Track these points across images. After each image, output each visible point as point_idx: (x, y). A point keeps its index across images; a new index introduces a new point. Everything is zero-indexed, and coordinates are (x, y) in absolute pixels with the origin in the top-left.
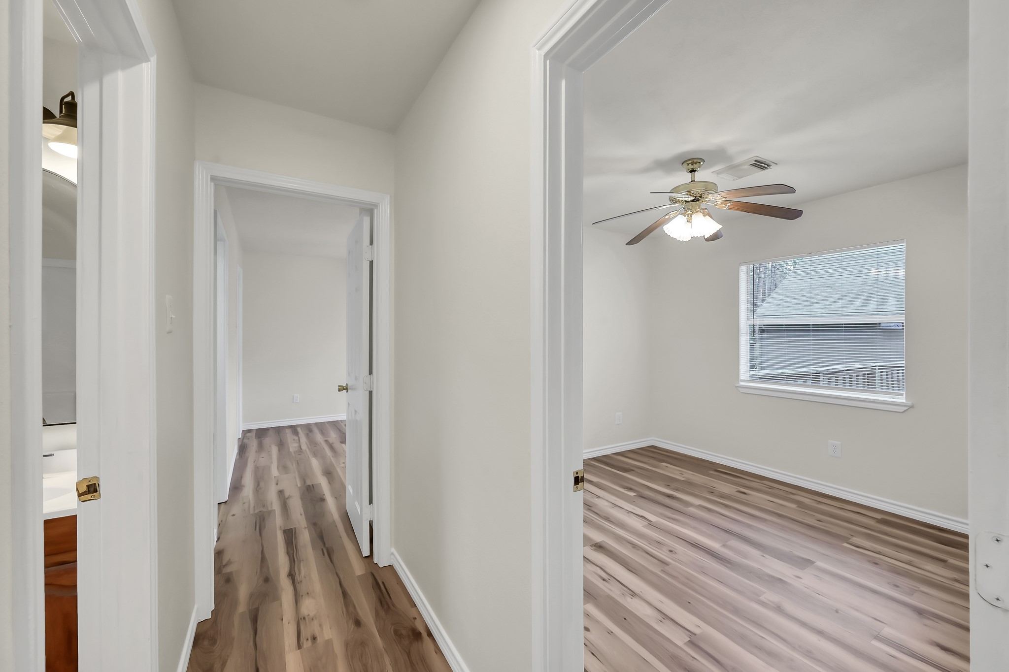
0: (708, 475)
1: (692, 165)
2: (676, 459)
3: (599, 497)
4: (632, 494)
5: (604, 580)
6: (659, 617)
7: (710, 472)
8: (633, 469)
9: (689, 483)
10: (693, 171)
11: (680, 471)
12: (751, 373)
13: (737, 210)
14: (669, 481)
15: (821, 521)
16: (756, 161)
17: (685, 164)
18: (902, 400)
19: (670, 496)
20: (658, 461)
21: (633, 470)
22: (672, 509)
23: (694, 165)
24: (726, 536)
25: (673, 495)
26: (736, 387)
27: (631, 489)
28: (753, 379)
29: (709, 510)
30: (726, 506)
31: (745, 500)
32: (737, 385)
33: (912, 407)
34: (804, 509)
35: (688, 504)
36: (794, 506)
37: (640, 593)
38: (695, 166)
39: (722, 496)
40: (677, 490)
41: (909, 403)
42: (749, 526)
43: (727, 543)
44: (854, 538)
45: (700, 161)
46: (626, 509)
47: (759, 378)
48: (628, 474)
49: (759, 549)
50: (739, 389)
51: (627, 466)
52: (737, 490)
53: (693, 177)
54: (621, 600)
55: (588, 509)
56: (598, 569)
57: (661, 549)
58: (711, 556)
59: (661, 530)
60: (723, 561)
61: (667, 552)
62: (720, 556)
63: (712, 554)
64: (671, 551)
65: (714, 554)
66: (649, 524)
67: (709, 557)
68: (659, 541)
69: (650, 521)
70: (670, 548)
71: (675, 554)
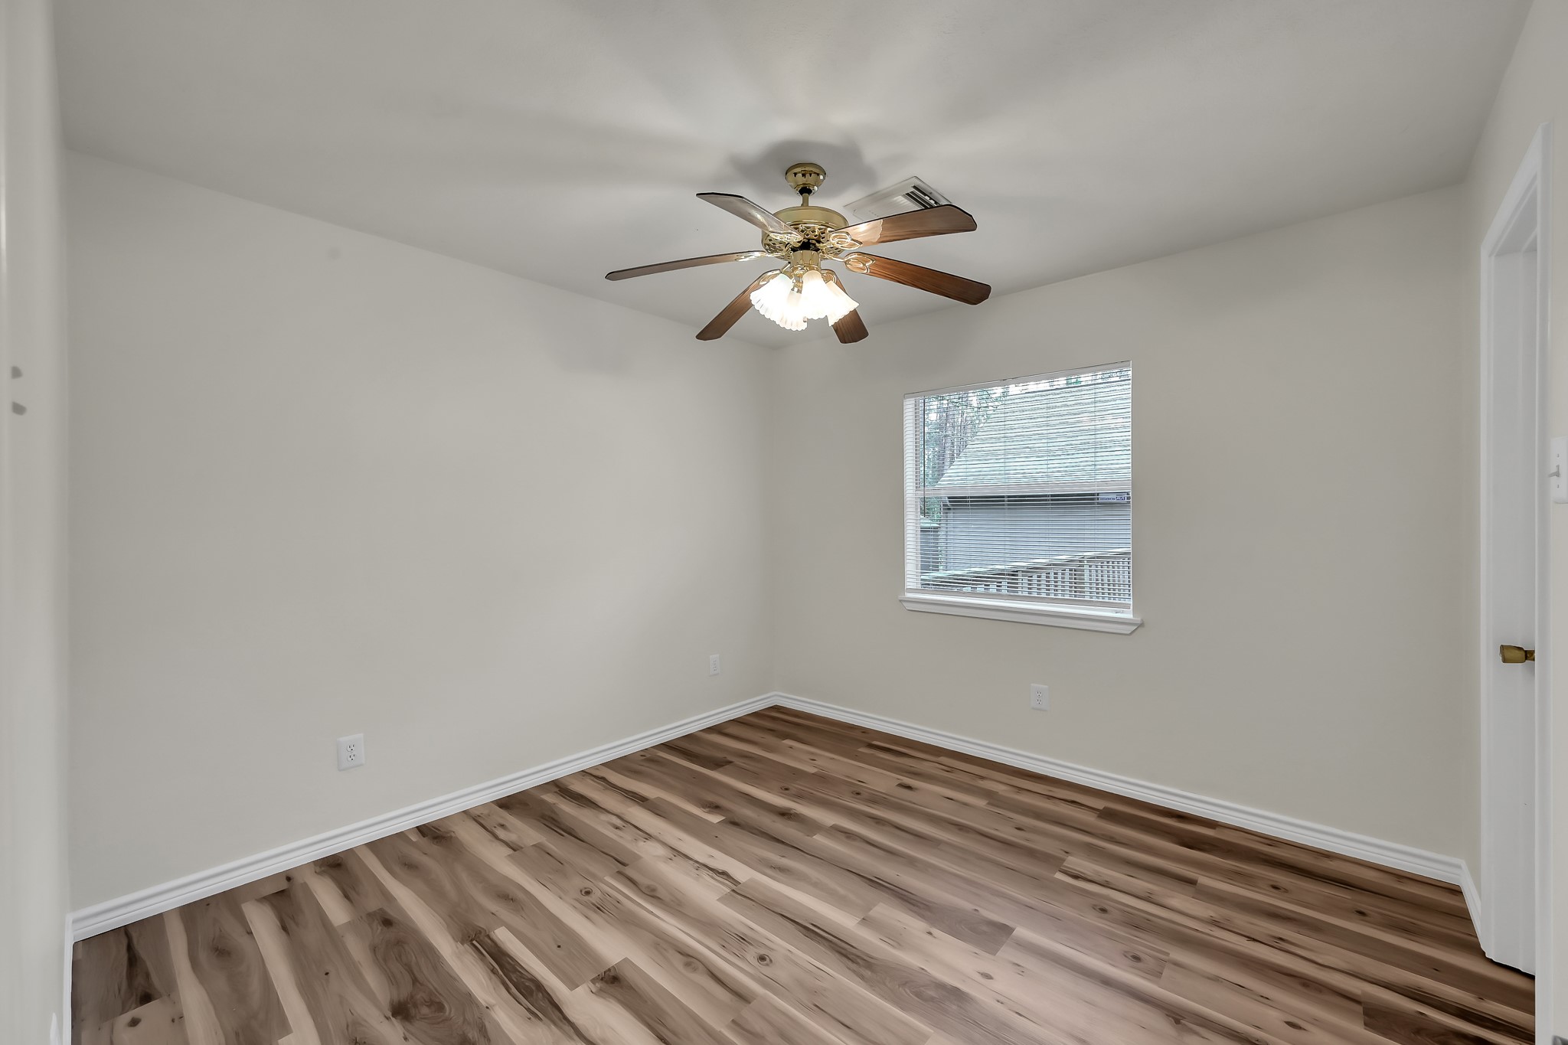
0: (856, 757)
1: (804, 175)
2: (808, 728)
3: (648, 836)
4: (715, 819)
7: (859, 750)
8: (730, 758)
9: (822, 778)
10: (805, 191)
11: (812, 753)
12: (923, 577)
13: (886, 277)
14: (787, 779)
15: (1023, 830)
16: (915, 187)
17: (791, 175)
18: (1128, 615)
19: (785, 814)
20: (778, 737)
21: (731, 762)
22: (783, 843)
23: (808, 175)
24: (870, 893)
25: (790, 809)
26: (900, 601)
27: (715, 808)
28: (926, 584)
29: (849, 835)
30: (878, 821)
31: (910, 802)
32: (901, 597)
33: (1141, 625)
34: (998, 806)
35: (813, 827)
36: (981, 803)
38: (809, 179)
39: (875, 800)
40: (799, 796)
41: (1138, 620)
42: (911, 862)
43: (871, 913)
44: (1070, 858)
45: (817, 171)
46: (697, 857)
47: (933, 585)
48: (720, 772)
49: (923, 917)
50: (904, 604)
51: (719, 755)
52: (899, 782)
53: (805, 203)
55: (619, 872)
57: (743, 959)
58: (837, 954)
59: (754, 903)
60: (857, 963)
61: (755, 962)
62: (854, 951)
63: (840, 947)
64: (762, 958)
65: (843, 949)
66: (733, 890)
67: (833, 957)
68: (745, 935)
69: (736, 882)
70: (762, 952)
71: (767, 965)
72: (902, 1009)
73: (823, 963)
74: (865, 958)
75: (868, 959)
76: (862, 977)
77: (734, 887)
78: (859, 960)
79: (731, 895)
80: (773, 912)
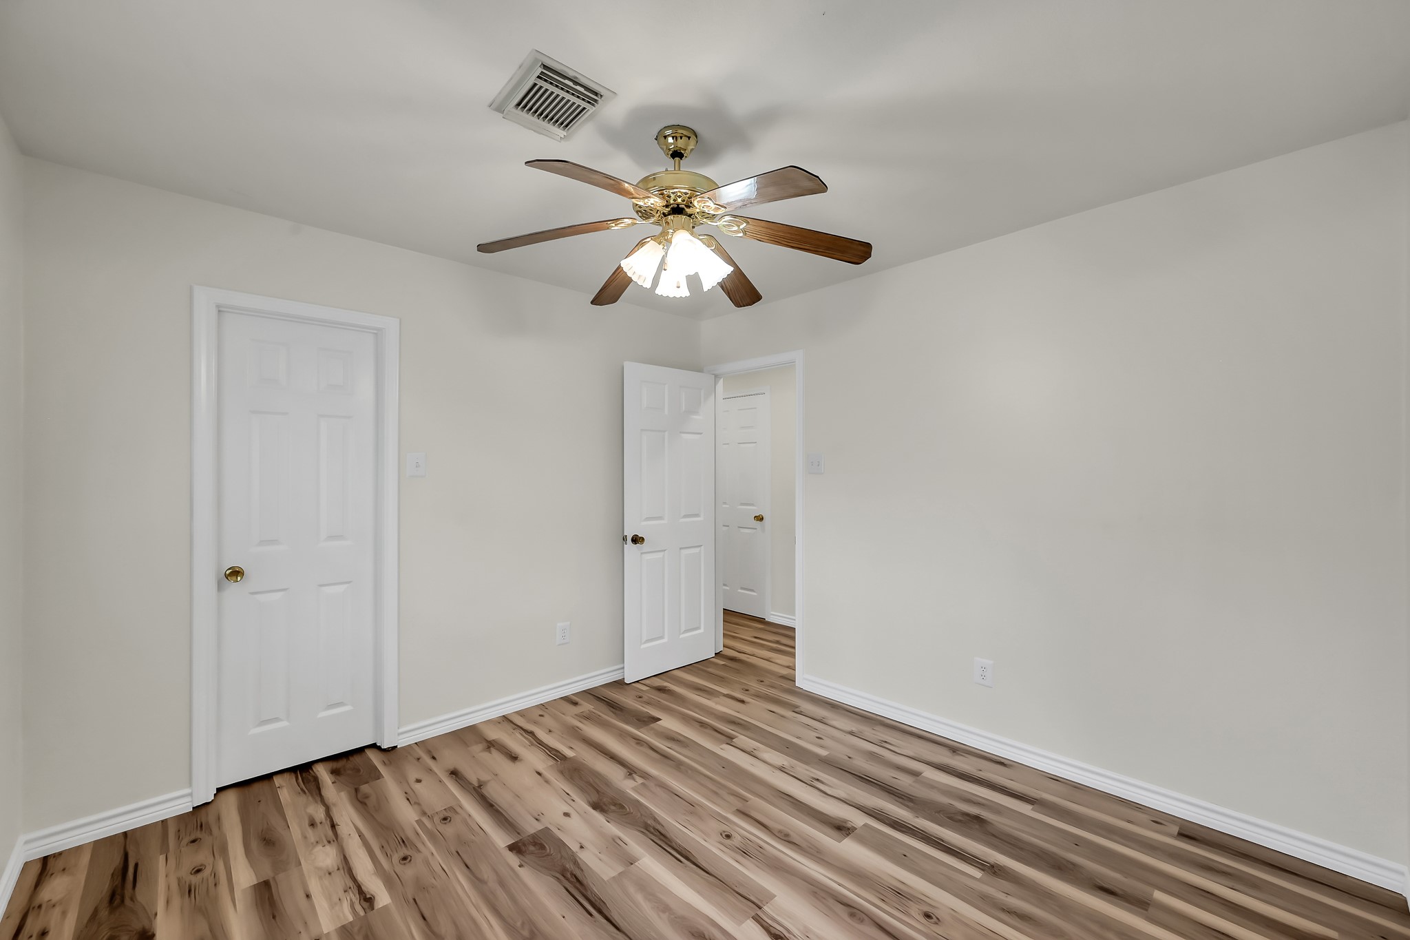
5: (818, 780)
6: (756, 753)
37: (774, 771)
54: (794, 762)
56: (829, 793)
57: (743, 837)
58: (668, 836)
59: (736, 889)
60: (654, 828)
61: (734, 834)
62: (653, 838)
63: (663, 841)
64: (728, 837)
65: (661, 839)
66: (760, 908)
67: (671, 835)
68: (743, 856)
69: (757, 919)
70: (728, 842)
71: (724, 832)
72: (638, 801)
73: (680, 830)
74: (647, 832)
75: (645, 831)
76: (655, 820)
77: (759, 913)
78: (652, 830)
79: (761, 901)
80: (716, 877)
